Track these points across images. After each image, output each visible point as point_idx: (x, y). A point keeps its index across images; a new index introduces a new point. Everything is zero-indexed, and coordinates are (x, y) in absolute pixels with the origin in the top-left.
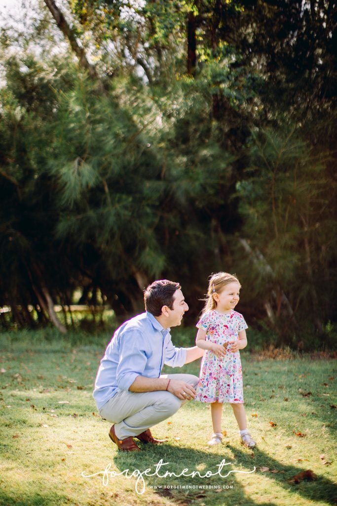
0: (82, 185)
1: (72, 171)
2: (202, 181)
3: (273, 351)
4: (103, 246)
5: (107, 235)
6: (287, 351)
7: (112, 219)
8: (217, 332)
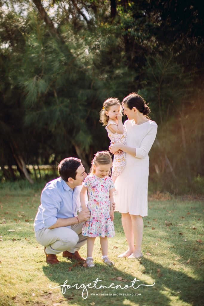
0: (38, 92)
1: (32, 84)
2: (115, 89)
3: (159, 195)
4: (53, 130)
5: (55, 123)
6: (167, 195)
7: (58, 113)
8: (97, 190)
